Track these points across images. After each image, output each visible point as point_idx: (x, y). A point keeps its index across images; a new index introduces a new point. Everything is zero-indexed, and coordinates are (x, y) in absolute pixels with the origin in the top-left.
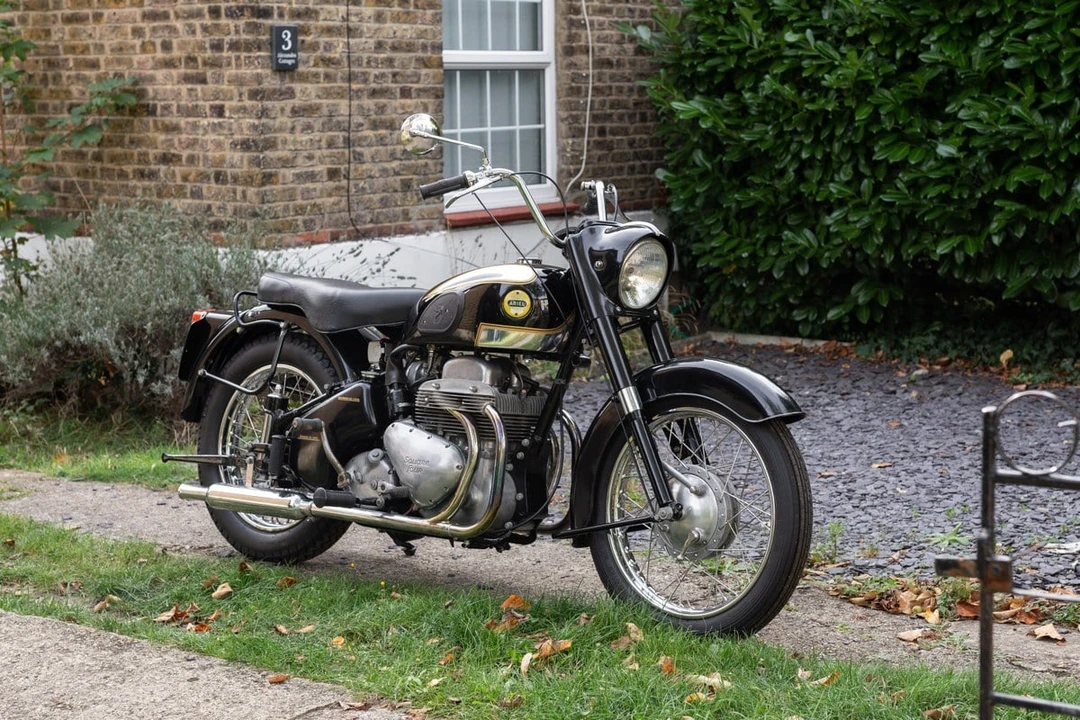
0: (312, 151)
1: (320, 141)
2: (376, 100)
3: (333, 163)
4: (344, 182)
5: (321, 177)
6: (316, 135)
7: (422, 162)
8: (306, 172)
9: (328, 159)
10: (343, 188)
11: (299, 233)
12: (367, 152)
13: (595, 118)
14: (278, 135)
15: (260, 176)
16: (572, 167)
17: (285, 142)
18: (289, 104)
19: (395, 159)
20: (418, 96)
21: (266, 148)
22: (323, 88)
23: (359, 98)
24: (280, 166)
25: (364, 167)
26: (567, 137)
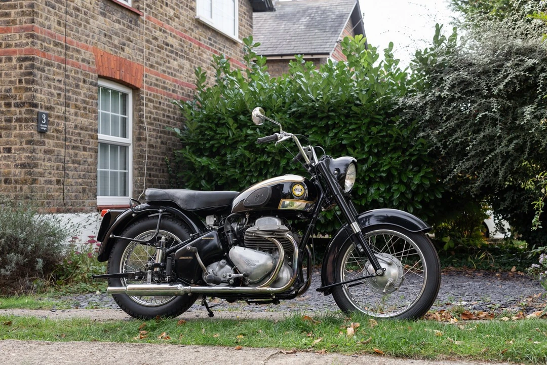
0: (51, 171)
1: (54, 166)
2: (74, 151)
3: (58, 177)
4: (62, 186)
5: (54, 183)
6: (52, 164)
7: (90, 180)
8: (48, 180)
9: (56, 175)
10: (61, 189)
11: (45, 208)
12: (71, 173)
13: (148, 169)
14: (39, 162)
15: (31, 180)
16: (140, 189)
17: (41, 165)
18: (43, 148)
19: (80, 178)
20: (89, 151)
21: (34, 167)
22: (55, 143)
23: (68, 149)
24: (39, 176)
25: (69, 180)
26: (138, 176)
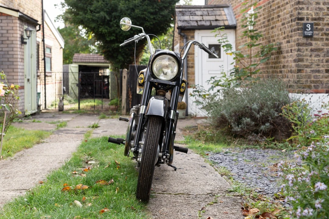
0: (319, 63)
1: (323, 60)
3: (328, 67)
5: (323, 72)
6: (321, 58)
8: (316, 70)
9: (326, 66)
11: (312, 89)
14: (304, 57)
15: (297, 70)
17: (307, 60)
18: (310, 48)
21: (299, 61)
22: (325, 43)
24: (305, 67)
